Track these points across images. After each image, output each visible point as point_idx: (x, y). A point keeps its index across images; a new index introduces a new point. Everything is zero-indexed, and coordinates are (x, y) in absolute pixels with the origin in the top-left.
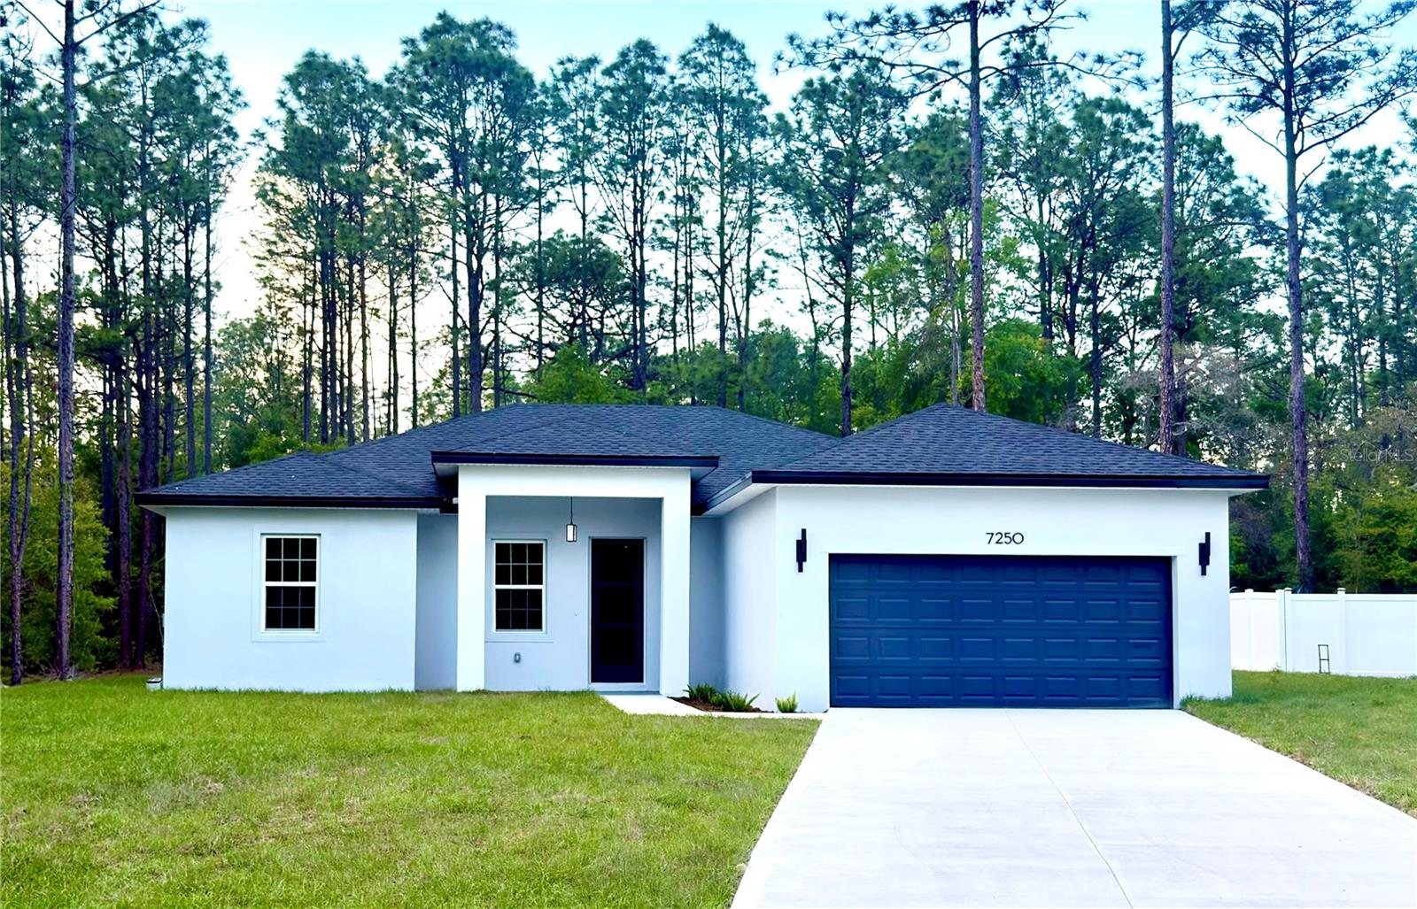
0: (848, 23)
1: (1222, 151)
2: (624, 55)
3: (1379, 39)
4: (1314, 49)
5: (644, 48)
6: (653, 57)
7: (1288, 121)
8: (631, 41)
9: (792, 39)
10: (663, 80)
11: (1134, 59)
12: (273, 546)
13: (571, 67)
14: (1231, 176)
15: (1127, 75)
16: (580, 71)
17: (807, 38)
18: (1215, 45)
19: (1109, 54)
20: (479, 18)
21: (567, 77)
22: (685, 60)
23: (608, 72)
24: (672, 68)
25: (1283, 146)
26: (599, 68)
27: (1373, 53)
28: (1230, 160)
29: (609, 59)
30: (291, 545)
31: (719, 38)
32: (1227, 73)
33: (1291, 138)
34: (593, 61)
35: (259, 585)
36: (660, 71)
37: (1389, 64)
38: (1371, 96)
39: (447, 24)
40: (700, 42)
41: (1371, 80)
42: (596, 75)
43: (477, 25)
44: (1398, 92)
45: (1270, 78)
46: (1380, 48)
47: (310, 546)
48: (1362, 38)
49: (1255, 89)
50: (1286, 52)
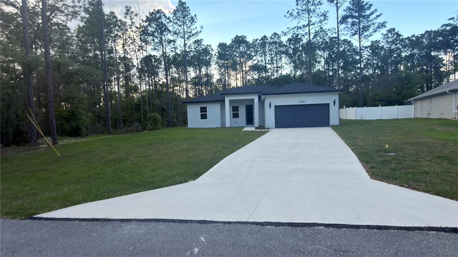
0: (290, 29)
1: (351, 43)
2: (262, 38)
3: (374, 22)
4: (364, 24)
5: (265, 36)
6: (266, 38)
7: (359, 37)
8: (263, 36)
9: (282, 32)
10: (268, 41)
11: (334, 29)
12: (201, 108)
13: (255, 40)
14: (353, 46)
15: (333, 32)
16: (256, 41)
17: (284, 31)
18: (347, 26)
19: (330, 29)
20: (242, 35)
21: (254, 42)
22: (271, 38)
23: (260, 40)
24: (269, 39)
25: (359, 40)
26: (259, 40)
27: (373, 24)
28: (352, 44)
29: (260, 38)
30: (203, 108)
31: (275, 34)
32: (349, 30)
33: (360, 39)
34: (257, 39)
35: (199, 114)
36: (267, 39)
37: (376, 25)
38: (373, 31)
39: (237, 36)
40: (272, 35)
41: (373, 28)
42: (258, 41)
43: (241, 36)
44: (378, 30)
45: (356, 30)
46: (375, 23)
47: (206, 108)
48: (372, 22)
49: (354, 32)
50: (359, 26)
